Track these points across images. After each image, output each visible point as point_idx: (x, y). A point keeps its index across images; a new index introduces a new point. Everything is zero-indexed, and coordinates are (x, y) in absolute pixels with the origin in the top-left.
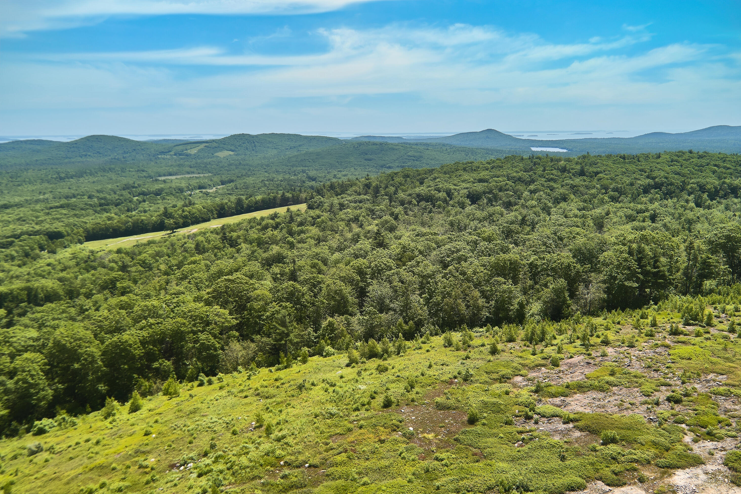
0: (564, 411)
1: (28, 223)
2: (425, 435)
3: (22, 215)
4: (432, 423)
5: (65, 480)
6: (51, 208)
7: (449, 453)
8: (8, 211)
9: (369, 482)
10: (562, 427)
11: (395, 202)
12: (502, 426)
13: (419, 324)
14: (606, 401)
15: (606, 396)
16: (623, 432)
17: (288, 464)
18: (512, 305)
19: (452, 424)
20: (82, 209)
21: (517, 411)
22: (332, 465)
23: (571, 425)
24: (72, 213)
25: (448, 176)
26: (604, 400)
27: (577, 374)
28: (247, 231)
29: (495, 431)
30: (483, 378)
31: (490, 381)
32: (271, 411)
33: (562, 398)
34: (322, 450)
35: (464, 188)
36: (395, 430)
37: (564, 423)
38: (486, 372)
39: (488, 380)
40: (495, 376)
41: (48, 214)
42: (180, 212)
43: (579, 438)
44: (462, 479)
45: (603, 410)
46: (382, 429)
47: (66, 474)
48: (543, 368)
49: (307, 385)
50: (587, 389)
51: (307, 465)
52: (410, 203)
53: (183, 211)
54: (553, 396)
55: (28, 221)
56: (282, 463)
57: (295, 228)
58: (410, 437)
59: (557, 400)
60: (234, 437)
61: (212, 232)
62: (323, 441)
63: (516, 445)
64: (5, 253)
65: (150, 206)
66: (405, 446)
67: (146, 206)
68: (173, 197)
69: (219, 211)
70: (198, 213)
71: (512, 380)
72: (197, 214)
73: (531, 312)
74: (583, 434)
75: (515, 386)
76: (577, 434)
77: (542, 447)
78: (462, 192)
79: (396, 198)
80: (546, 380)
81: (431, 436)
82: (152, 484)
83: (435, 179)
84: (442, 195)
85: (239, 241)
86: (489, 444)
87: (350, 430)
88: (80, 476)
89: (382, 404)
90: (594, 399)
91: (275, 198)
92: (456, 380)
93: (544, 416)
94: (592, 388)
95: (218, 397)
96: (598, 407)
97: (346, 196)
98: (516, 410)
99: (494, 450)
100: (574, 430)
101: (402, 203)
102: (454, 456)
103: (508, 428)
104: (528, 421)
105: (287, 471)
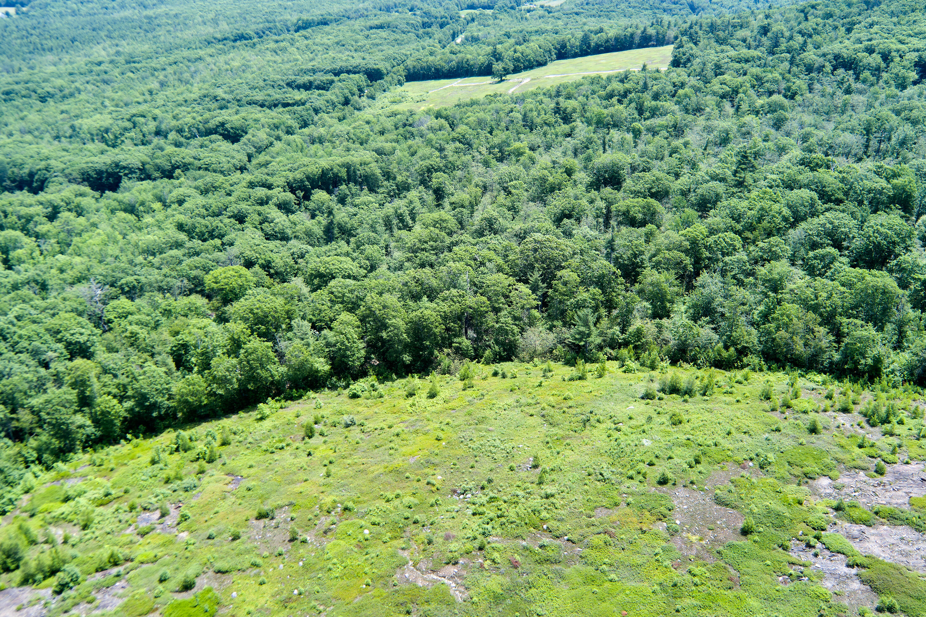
0: (856, 547)
1: (347, 49)
2: (689, 535)
3: (341, 38)
4: (703, 520)
5: (371, 476)
6: (371, 28)
7: (703, 569)
8: (327, 28)
9: (617, 579)
10: (843, 570)
11: (798, 66)
12: (774, 549)
13: (743, 352)
14: (916, 547)
15: (918, 539)
16: (909, 602)
17: (549, 530)
18: (864, 358)
19: (723, 529)
20: (404, 32)
21: (800, 532)
22: (587, 546)
23: (854, 571)
24: (393, 38)
25: (895, 19)
26: (913, 544)
27: (900, 493)
28: (587, 97)
29: (764, 553)
30: (782, 471)
31: (790, 476)
32: (550, 448)
33: (864, 527)
34: (583, 523)
35: (914, 50)
36: (660, 520)
37: (848, 566)
38: (789, 462)
39: (787, 475)
40: (797, 471)
41: (367, 37)
42: (511, 53)
43: (854, 592)
44: (705, 607)
45: (904, 559)
46: (647, 514)
47: (372, 469)
48: (862, 473)
49: (593, 419)
50: (900, 522)
51: (566, 538)
52: (820, 69)
53: (515, 52)
54: (854, 521)
55: (346, 46)
56: (545, 527)
57: (649, 103)
58: (673, 533)
59: (855, 529)
60: (511, 472)
61: (544, 94)
62: (588, 512)
63: (781, 578)
64: (326, 98)
65: (479, 30)
66: (664, 544)
67: (474, 29)
68: (506, 15)
69: (559, 50)
70: (533, 55)
71: (816, 482)
72: (531, 57)
73: (892, 367)
74: (863, 587)
75: (815, 492)
76: (856, 585)
77: (805, 593)
78: (908, 56)
79: (800, 60)
80: (856, 494)
81: (694, 538)
82: (436, 507)
83: (871, 25)
84: (875, 59)
85: (575, 115)
86: (750, 570)
87: (616, 505)
88: (382, 477)
89: (658, 479)
90: (902, 539)
91: (632, 35)
92: (751, 464)
93: (828, 549)
94: (907, 522)
95: (506, 407)
96: (901, 553)
97: (729, 48)
98: (801, 529)
99: (752, 580)
100: (855, 578)
101: (809, 69)
102: (708, 575)
103: (780, 554)
104: (808, 549)
105: (546, 540)
